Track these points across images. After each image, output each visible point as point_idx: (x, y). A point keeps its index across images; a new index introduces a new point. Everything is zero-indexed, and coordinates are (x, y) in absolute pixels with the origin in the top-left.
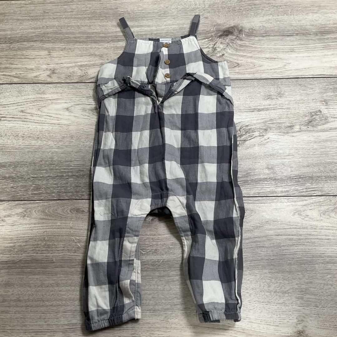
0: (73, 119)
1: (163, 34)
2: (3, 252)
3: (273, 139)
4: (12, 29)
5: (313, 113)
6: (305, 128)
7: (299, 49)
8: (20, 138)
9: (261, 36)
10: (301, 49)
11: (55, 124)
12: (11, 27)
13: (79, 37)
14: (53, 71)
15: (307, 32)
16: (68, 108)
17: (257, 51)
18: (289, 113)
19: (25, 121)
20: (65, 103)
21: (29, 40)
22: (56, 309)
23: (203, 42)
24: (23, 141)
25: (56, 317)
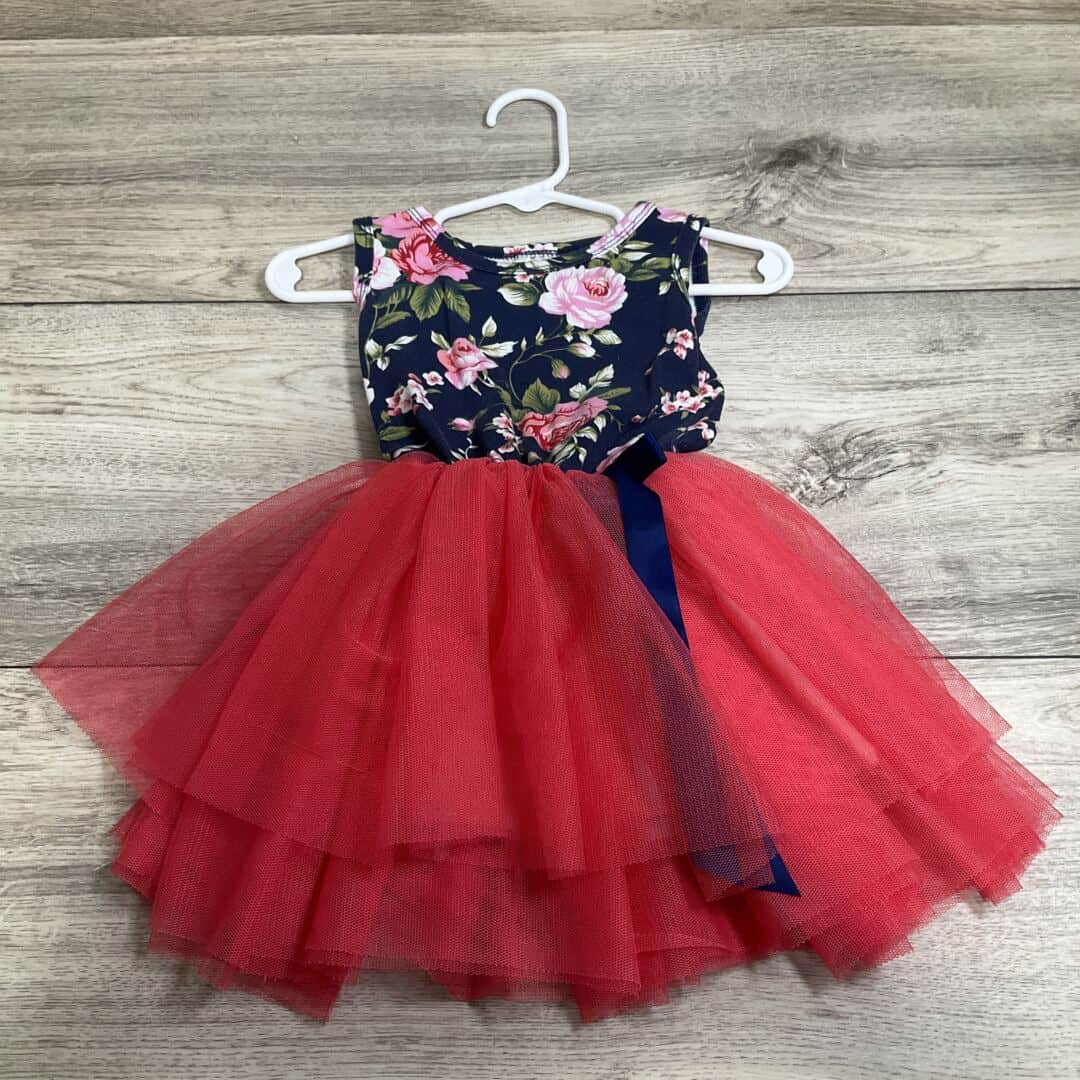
0: (300, 410)
2: (54, 836)
4: (110, 144)
7: (1022, 205)
8: (127, 468)
9: (899, 167)
10: (1030, 205)
11: (239, 426)
12: (107, 136)
13: (322, 168)
14: (240, 265)
16: (282, 378)
17: (889, 209)
18: (1005, 394)
19: (141, 414)
20: (275, 361)
21: (163, 174)
22: (233, 1032)
23: (714, 182)
24: (136, 478)
25: (233, 1062)
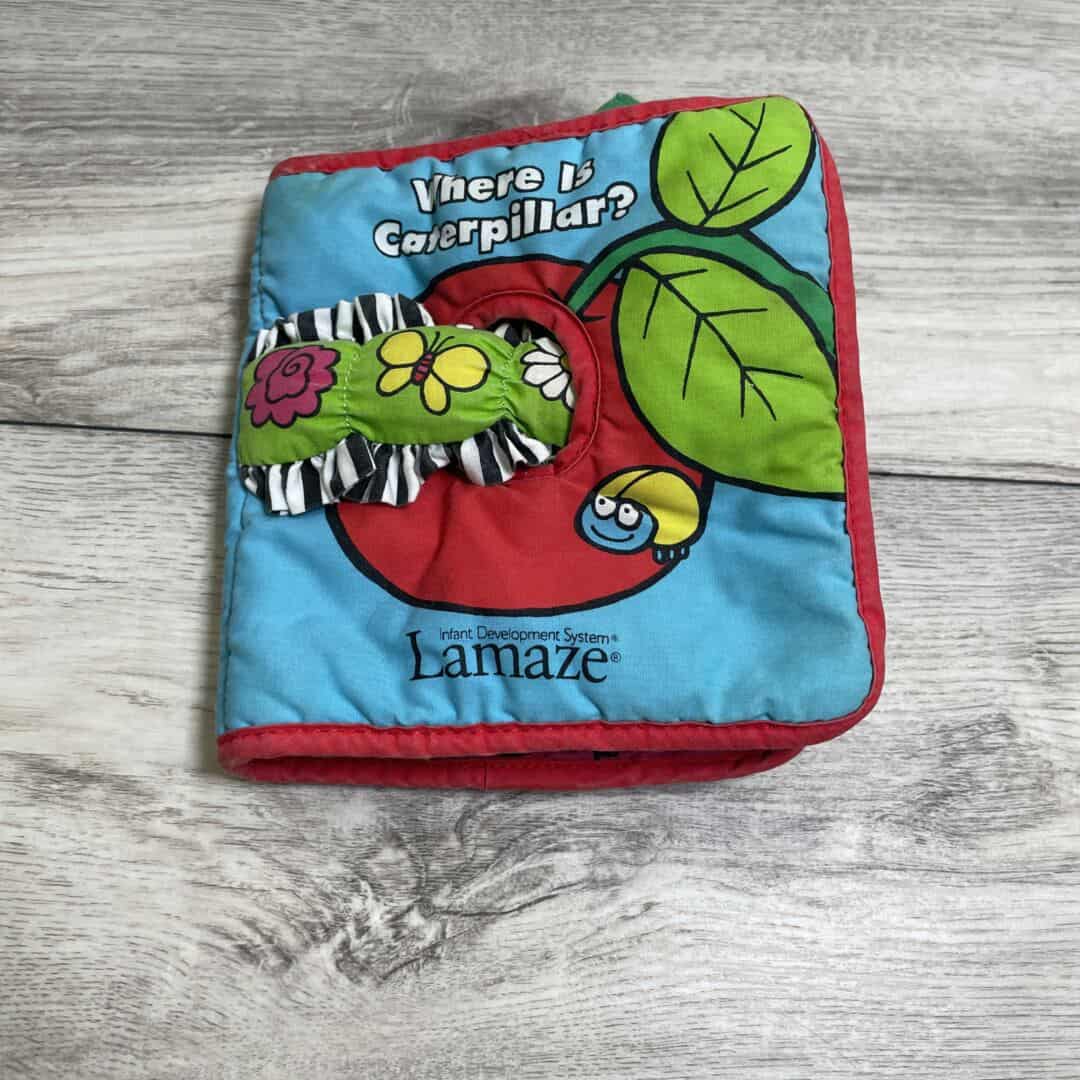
1: (73, 103)
3: (678, 920)
5: (958, 736)
6: (900, 842)
15: (966, 173)
